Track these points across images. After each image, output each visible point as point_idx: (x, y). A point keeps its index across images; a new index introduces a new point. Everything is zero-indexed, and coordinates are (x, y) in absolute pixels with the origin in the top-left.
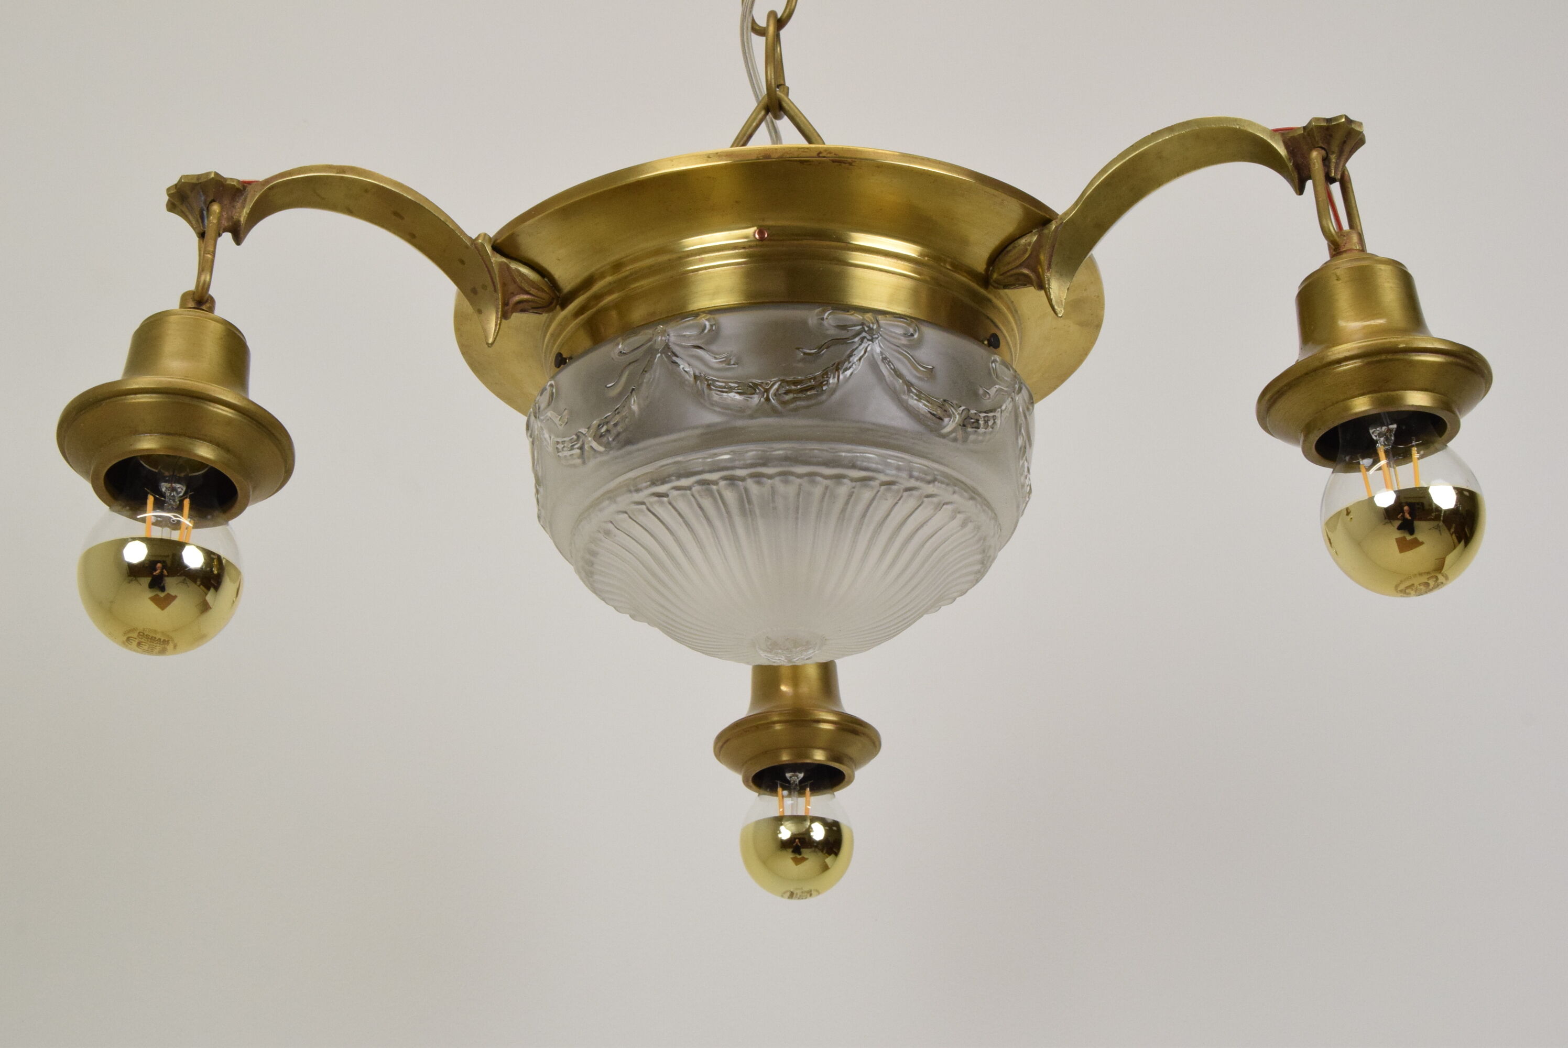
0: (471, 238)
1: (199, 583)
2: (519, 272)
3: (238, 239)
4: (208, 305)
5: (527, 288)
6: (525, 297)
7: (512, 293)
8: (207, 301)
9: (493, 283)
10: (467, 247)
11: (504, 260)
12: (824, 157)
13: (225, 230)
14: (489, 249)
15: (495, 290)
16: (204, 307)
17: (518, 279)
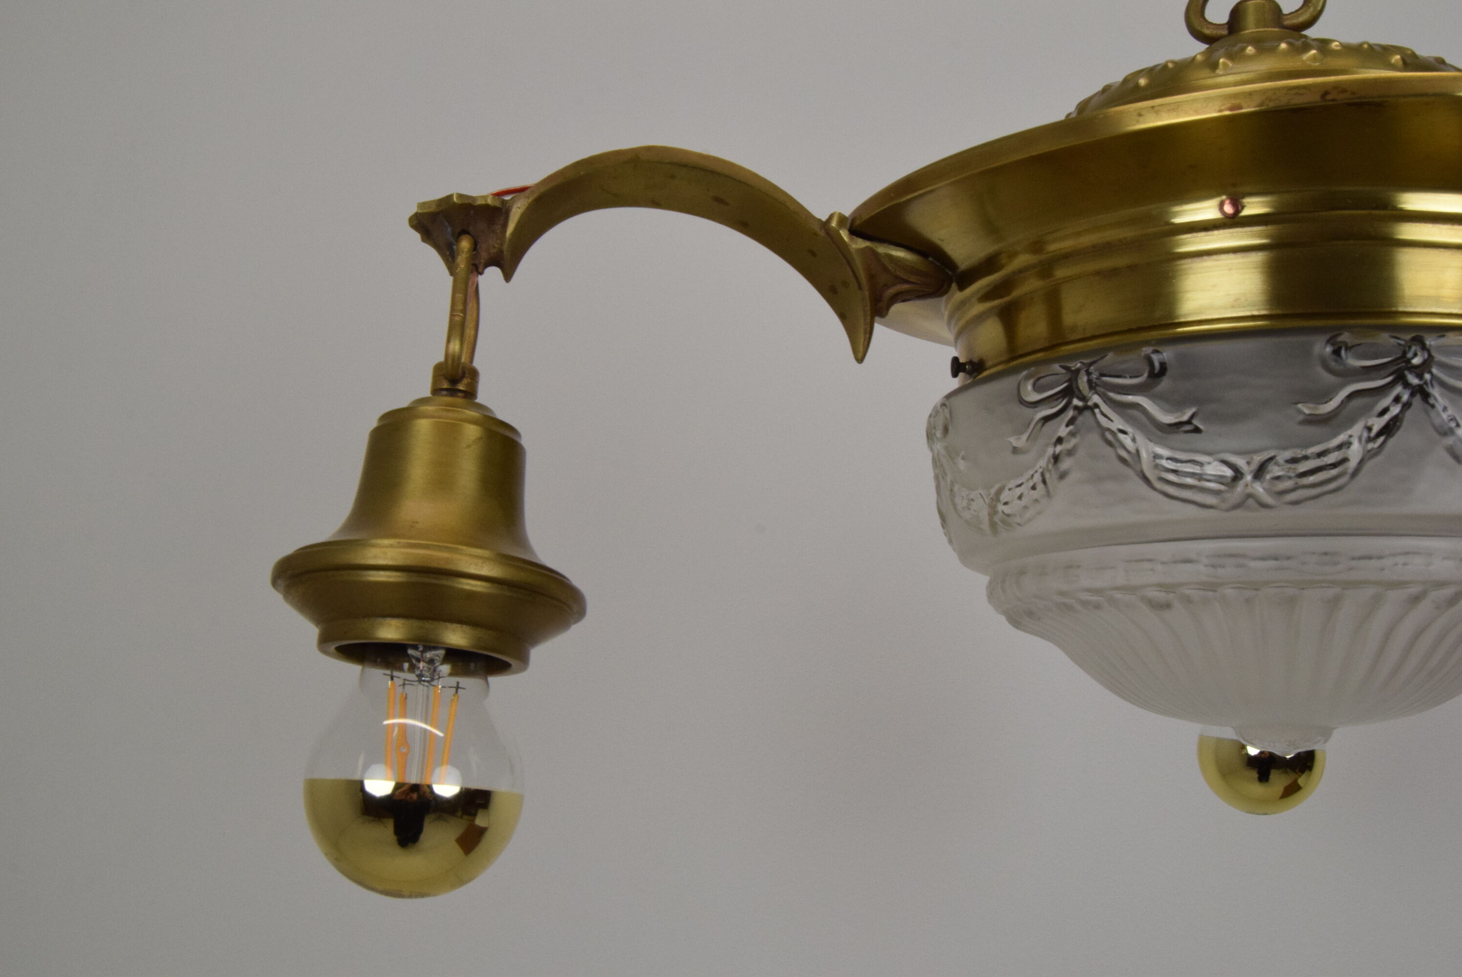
0: (820, 220)
1: (459, 814)
2: (891, 257)
3: (508, 276)
4: (466, 381)
5: (901, 274)
6: (905, 287)
7: (886, 285)
8: (463, 376)
9: (856, 278)
10: (816, 234)
11: (867, 244)
12: (1333, 100)
13: (488, 264)
14: (844, 234)
15: (860, 287)
16: (461, 387)
17: (890, 267)
